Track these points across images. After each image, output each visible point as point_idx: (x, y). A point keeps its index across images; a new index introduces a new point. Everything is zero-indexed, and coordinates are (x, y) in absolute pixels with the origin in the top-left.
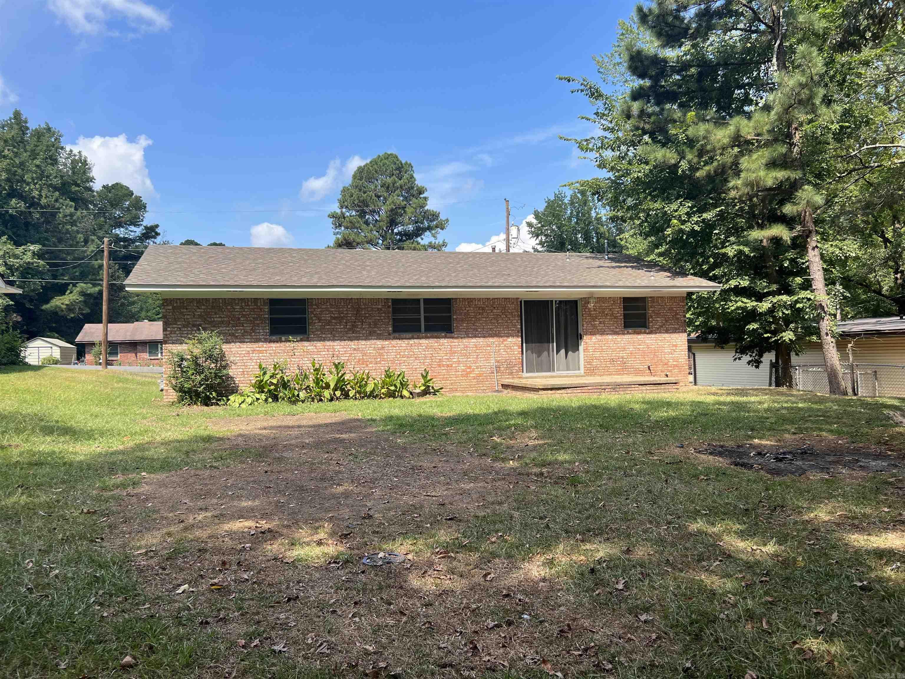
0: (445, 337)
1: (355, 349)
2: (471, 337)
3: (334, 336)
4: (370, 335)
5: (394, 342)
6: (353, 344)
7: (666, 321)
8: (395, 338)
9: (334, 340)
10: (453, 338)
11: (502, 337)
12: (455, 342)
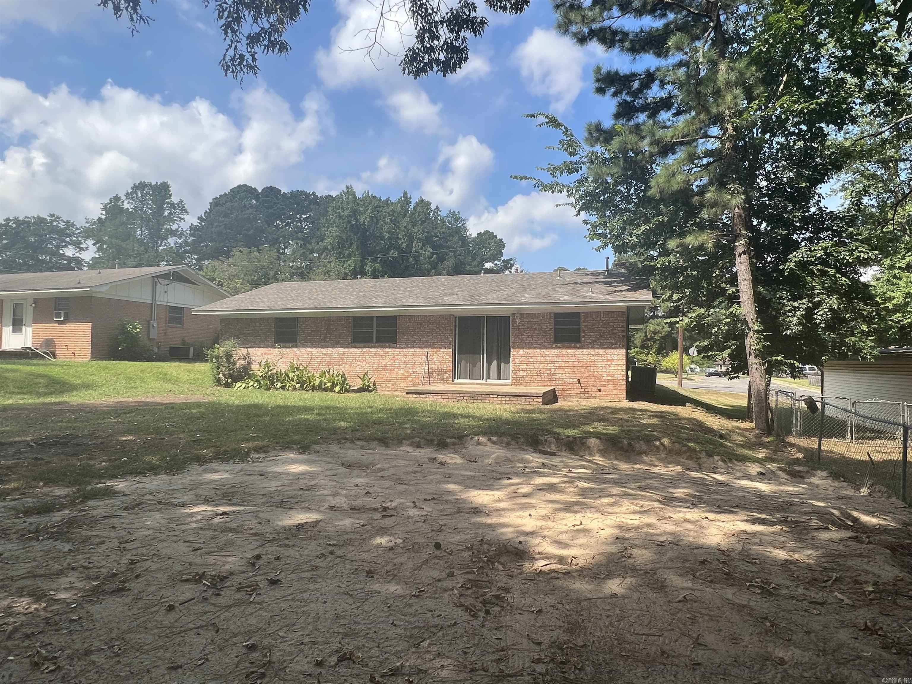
0: (389, 347)
1: (325, 354)
2: (410, 348)
3: (312, 344)
4: (336, 344)
5: (352, 350)
6: (324, 351)
7: (601, 336)
8: (352, 347)
9: (312, 348)
10: (396, 348)
11: (435, 348)
12: (397, 351)
